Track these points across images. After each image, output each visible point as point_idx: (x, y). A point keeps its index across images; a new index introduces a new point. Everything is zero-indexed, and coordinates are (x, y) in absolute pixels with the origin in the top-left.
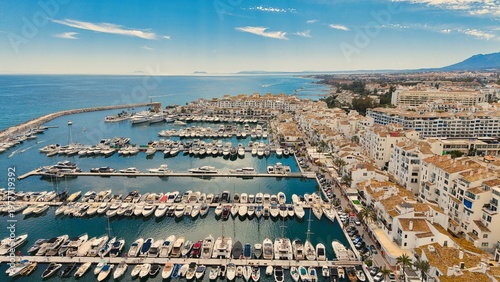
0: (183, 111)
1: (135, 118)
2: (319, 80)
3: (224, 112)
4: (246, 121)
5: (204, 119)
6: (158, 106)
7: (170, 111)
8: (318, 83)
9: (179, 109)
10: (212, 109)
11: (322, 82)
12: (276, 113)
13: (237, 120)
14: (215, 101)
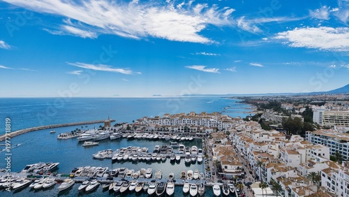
0: (128, 128)
1: (84, 136)
2: (241, 100)
3: (163, 129)
4: (183, 138)
5: (144, 136)
6: (107, 124)
7: (117, 129)
8: (240, 102)
9: (125, 126)
10: (153, 127)
11: (243, 102)
12: (210, 131)
13: (174, 137)
14: (157, 118)
